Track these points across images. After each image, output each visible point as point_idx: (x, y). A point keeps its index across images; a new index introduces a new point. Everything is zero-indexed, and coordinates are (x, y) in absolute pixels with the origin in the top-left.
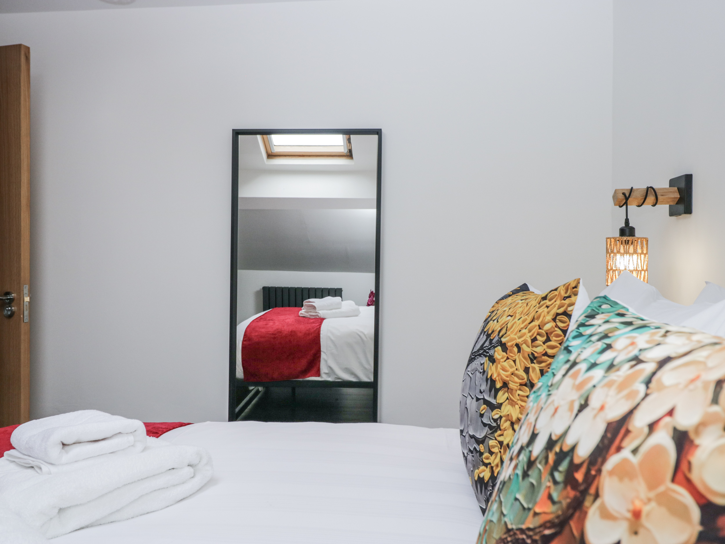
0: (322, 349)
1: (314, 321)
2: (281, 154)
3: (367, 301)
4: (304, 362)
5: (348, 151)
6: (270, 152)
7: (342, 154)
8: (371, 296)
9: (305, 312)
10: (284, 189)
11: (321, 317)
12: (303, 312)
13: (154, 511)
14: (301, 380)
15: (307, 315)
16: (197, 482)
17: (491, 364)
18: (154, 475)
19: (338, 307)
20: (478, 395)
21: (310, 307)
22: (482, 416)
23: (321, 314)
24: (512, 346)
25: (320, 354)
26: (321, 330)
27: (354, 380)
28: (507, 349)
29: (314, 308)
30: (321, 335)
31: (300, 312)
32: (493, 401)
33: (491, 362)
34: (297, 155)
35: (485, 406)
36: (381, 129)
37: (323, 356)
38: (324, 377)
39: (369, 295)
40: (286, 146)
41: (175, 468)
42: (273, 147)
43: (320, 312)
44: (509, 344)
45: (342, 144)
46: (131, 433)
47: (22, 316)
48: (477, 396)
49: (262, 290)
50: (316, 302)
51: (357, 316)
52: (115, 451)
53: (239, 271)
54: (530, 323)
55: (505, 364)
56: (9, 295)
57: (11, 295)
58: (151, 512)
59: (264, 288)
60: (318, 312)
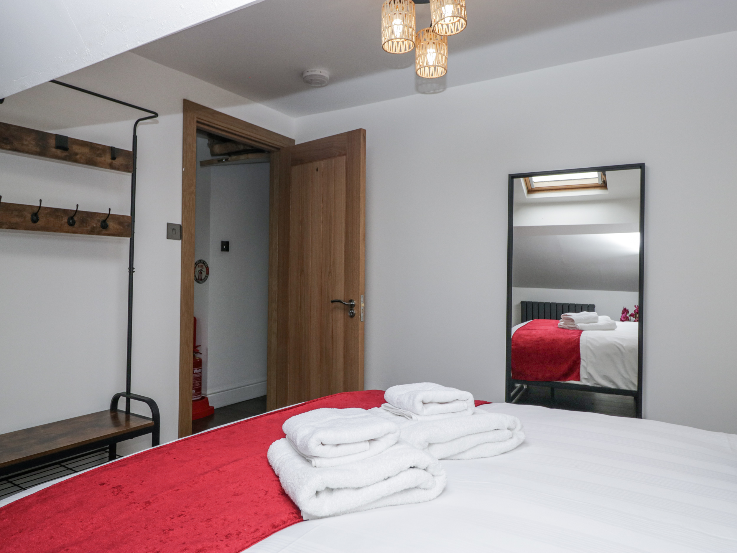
0: (581, 357)
1: (573, 332)
2: (540, 189)
3: (620, 317)
4: (564, 367)
5: (603, 182)
6: (530, 188)
7: (596, 185)
8: (624, 312)
9: (563, 324)
10: (542, 218)
11: (580, 329)
12: (561, 323)
13: (486, 457)
14: (562, 382)
15: (566, 327)
16: (514, 442)
18: (486, 432)
19: (595, 320)
21: (569, 320)
23: (579, 327)
25: (580, 361)
26: (580, 340)
27: (613, 387)
29: (573, 320)
30: (580, 345)
31: (559, 324)
34: (554, 189)
36: (644, 164)
37: (583, 363)
38: (583, 382)
39: (622, 311)
40: (544, 182)
41: (499, 429)
42: (533, 185)
43: (578, 325)
45: (597, 177)
46: (465, 400)
47: (360, 317)
49: (521, 304)
50: (573, 315)
51: (613, 330)
52: (455, 411)
53: (513, 288)
56: (352, 301)
57: (353, 301)
58: (484, 457)
59: (522, 303)
60: (576, 324)
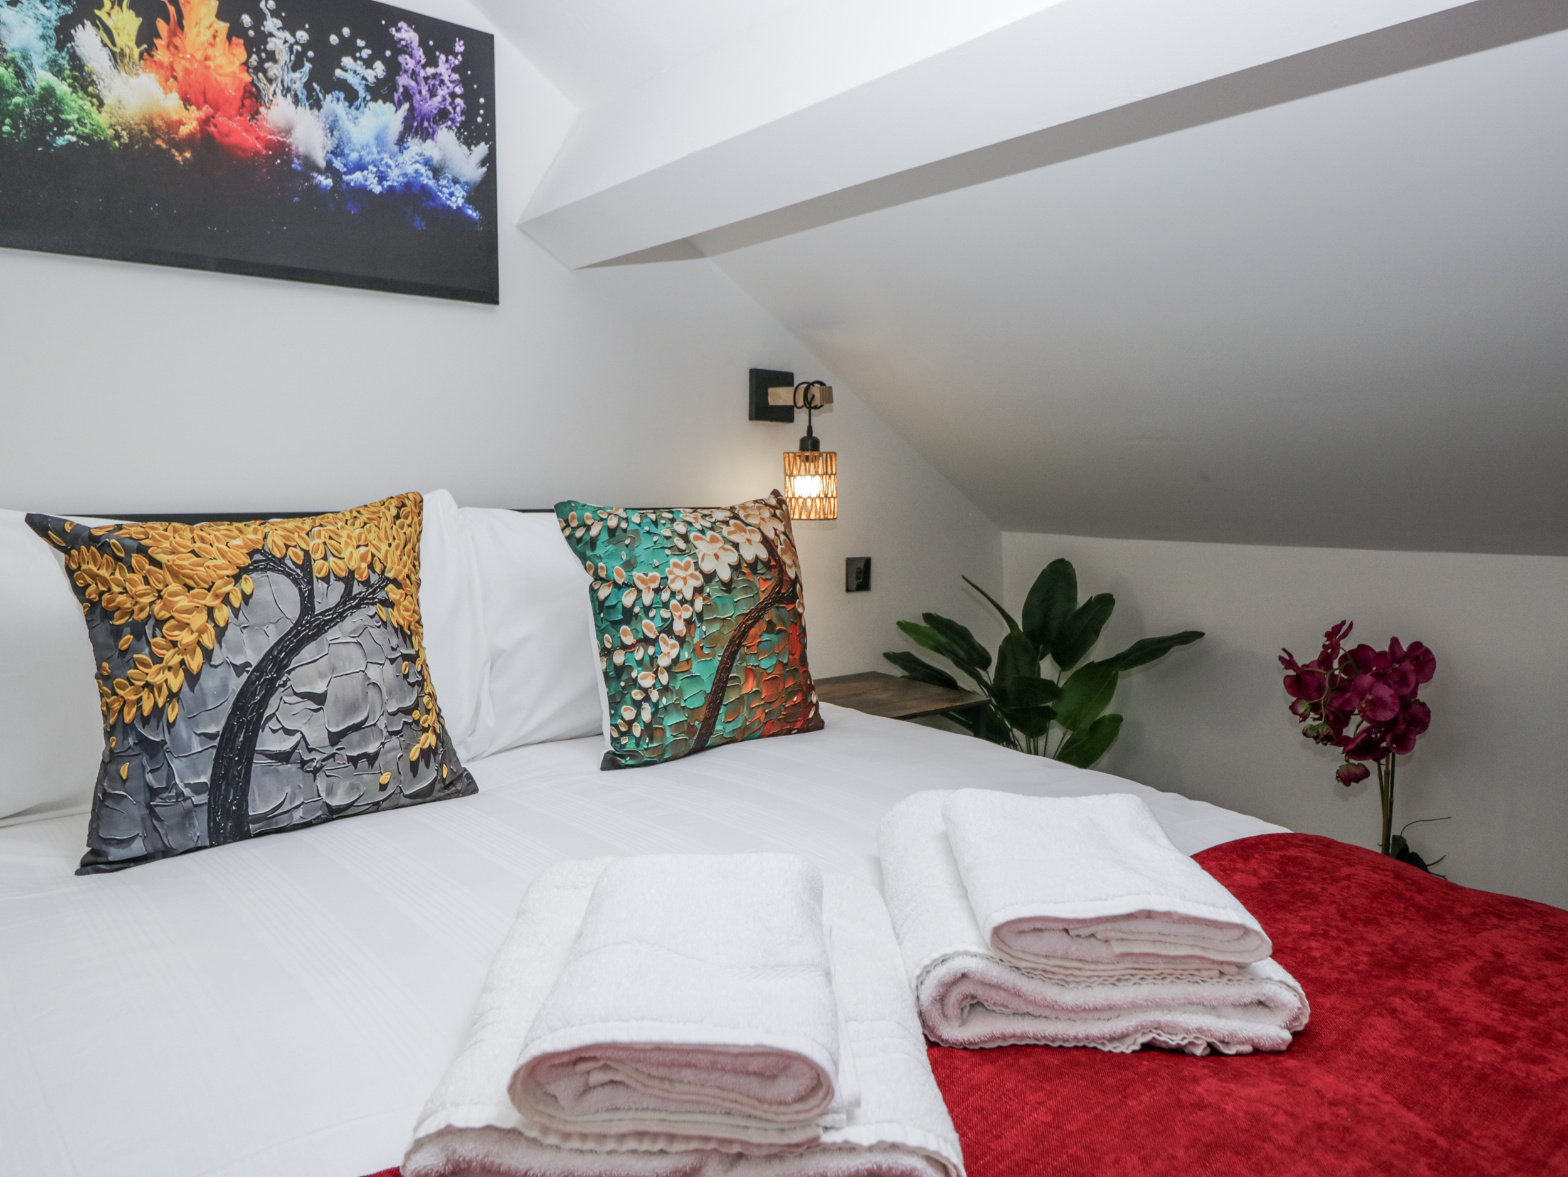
17: (390, 609)
20: (390, 655)
22: (406, 676)
24: (404, 579)
28: (401, 584)
32: (412, 652)
33: (388, 607)
35: (406, 662)
44: (400, 578)
48: (389, 657)
54: (404, 548)
55: (406, 603)
